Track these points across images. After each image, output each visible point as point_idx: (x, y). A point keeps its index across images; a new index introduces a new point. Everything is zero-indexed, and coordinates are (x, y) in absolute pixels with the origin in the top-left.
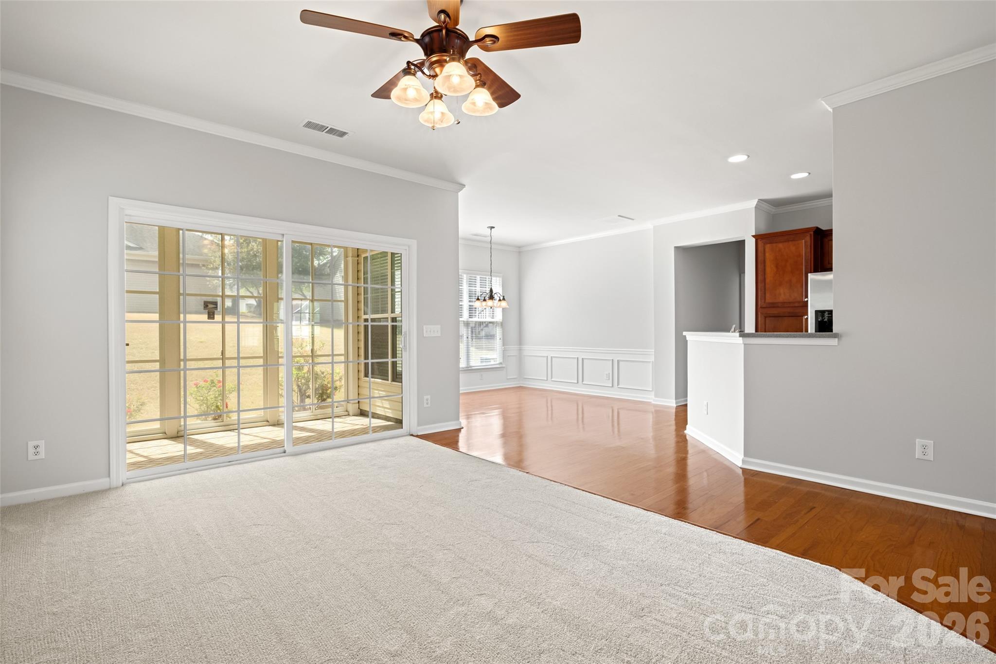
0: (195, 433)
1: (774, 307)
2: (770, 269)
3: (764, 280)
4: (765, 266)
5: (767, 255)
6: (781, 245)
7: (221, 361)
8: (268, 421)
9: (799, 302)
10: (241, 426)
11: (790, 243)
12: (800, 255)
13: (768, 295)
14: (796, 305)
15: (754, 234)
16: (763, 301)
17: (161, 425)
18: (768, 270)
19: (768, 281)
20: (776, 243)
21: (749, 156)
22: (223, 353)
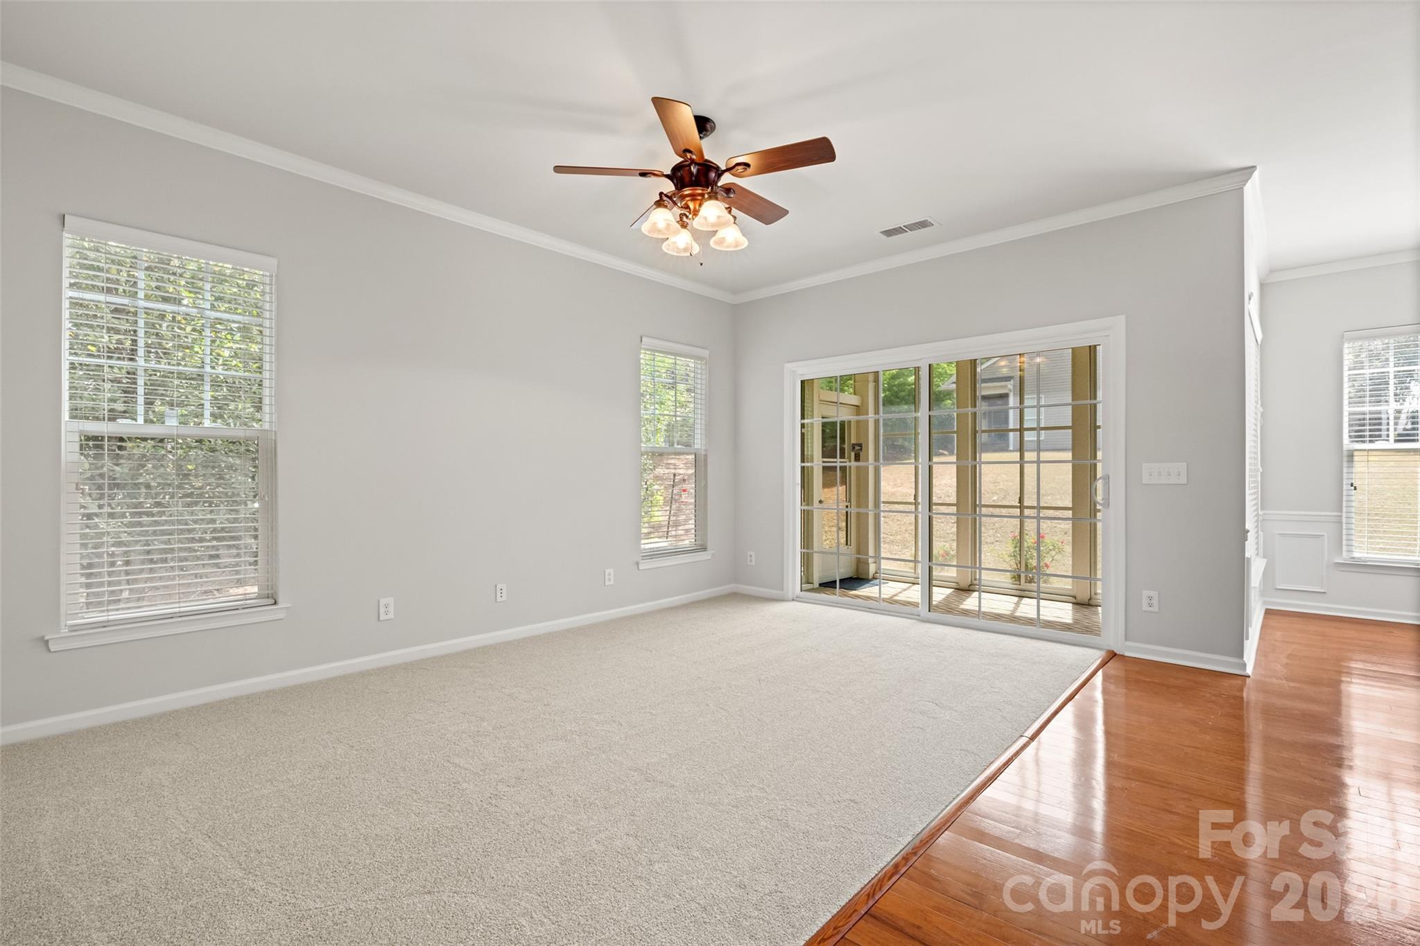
0: (987, 590)
7: (1019, 510)
8: (1075, 597)
10: (1042, 595)
17: (957, 574)
22: (1021, 500)
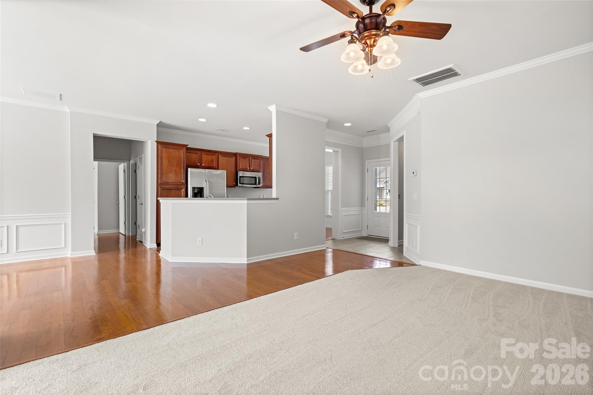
1: (167, 184)
2: (165, 162)
3: (161, 169)
4: (162, 160)
5: (164, 154)
6: (171, 150)
9: (180, 182)
11: (176, 150)
12: (180, 158)
13: (164, 177)
14: (179, 183)
15: (156, 140)
16: (161, 180)
18: (164, 163)
19: (164, 169)
20: (169, 148)
21: (217, 106)
